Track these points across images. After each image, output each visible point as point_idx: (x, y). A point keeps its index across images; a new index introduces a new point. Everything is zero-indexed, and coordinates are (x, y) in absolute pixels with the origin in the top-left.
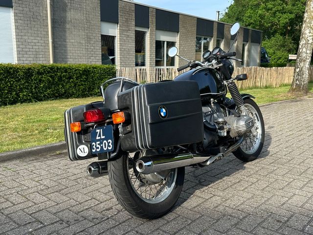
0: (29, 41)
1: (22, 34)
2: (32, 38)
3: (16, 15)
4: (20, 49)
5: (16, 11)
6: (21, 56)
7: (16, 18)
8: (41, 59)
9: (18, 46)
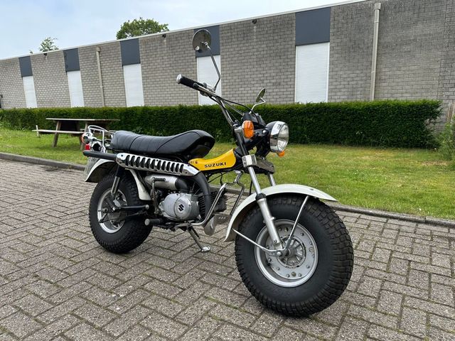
0: (345, 76)
1: (336, 69)
2: (349, 72)
3: (332, 49)
4: (332, 87)
5: (333, 45)
6: (333, 94)
7: (332, 52)
8: (358, 96)
9: (330, 84)
